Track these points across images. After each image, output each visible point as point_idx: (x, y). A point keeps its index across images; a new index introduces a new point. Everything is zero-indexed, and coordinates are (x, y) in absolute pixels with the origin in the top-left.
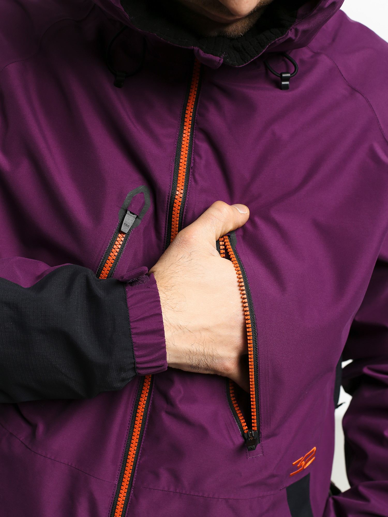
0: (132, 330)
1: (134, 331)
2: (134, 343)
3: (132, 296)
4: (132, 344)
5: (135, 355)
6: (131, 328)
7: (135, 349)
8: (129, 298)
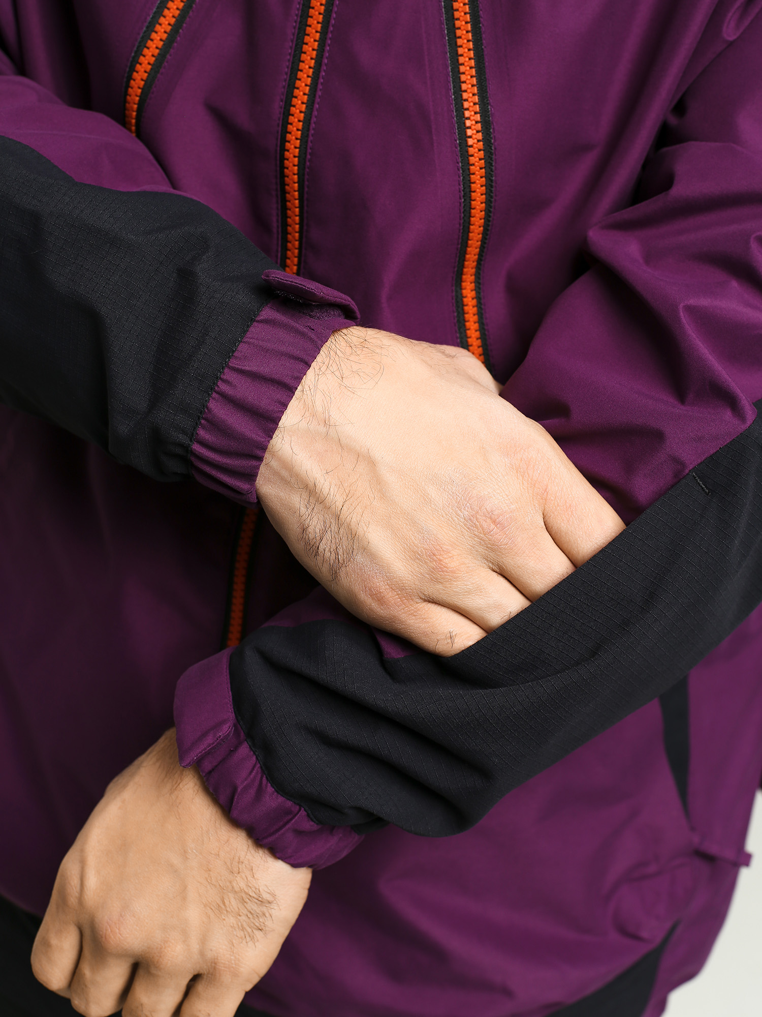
0: (220, 383)
1: (223, 387)
2: (207, 408)
3: (266, 321)
4: (203, 408)
5: (197, 434)
6: (220, 378)
7: (203, 421)
8: (258, 321)
